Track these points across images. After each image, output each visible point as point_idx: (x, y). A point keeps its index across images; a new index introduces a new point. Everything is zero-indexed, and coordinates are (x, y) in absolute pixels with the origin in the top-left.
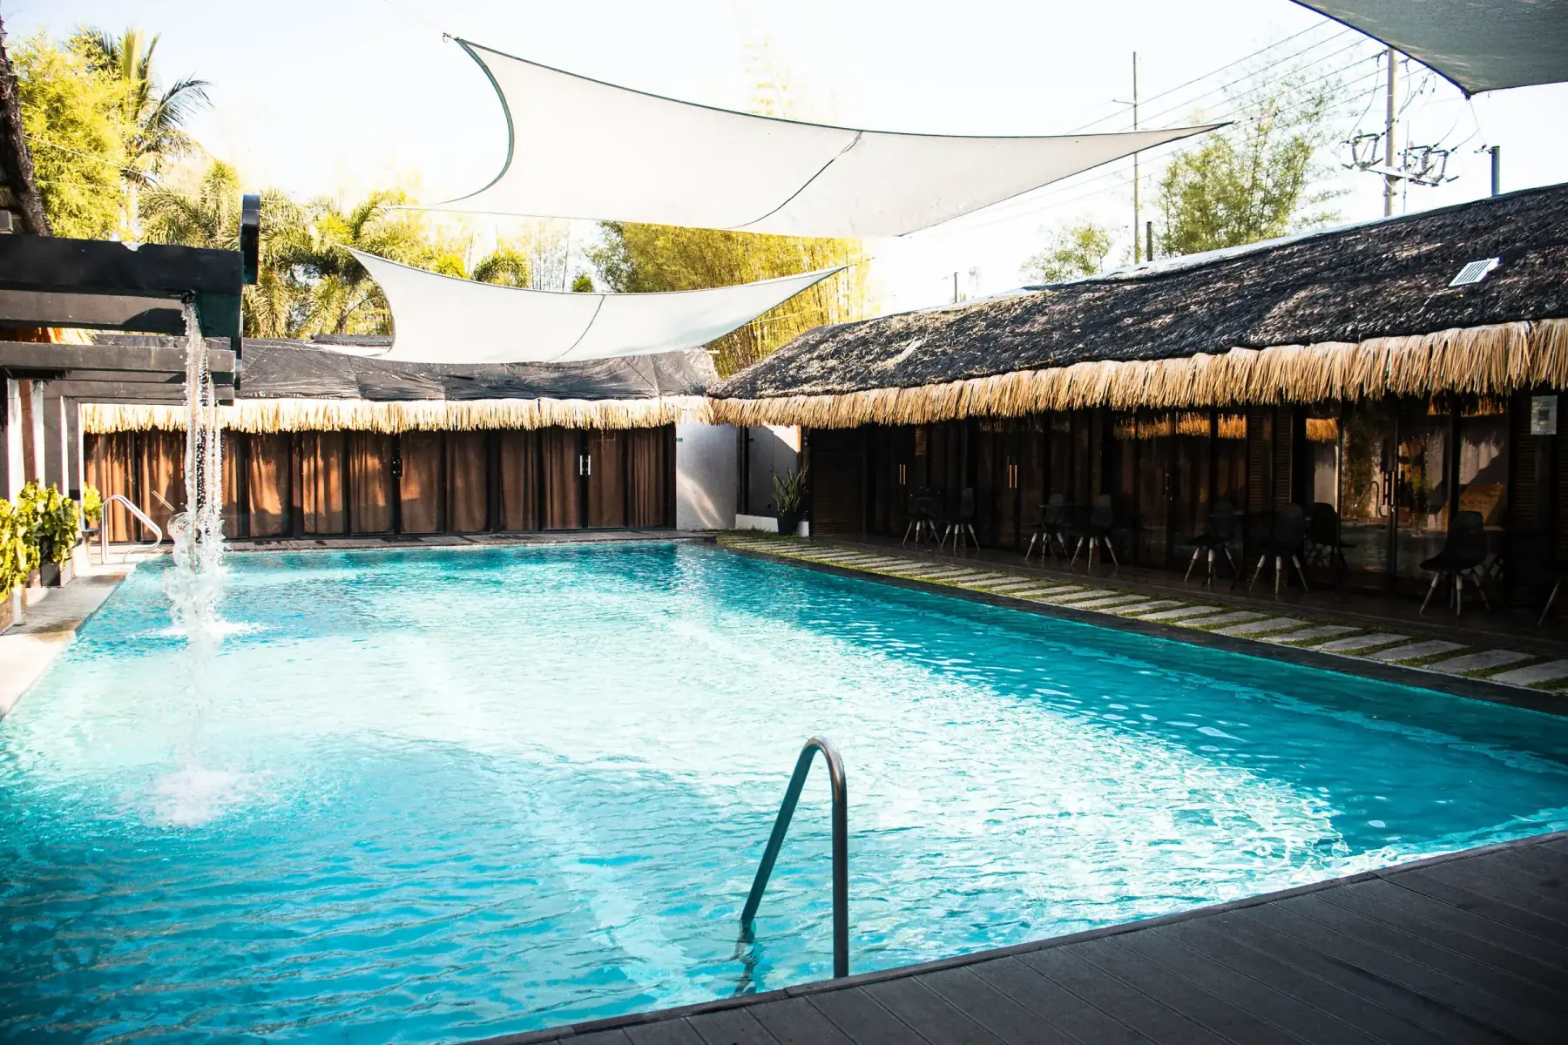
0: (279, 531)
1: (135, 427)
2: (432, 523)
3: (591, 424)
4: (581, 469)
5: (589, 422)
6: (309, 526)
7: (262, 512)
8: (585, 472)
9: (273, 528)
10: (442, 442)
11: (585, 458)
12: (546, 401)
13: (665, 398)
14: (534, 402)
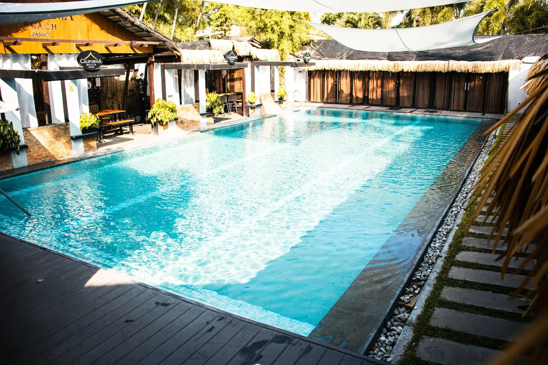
0: (362, 102)
1: (320, 69)
2: (409, 103)
3: (468, 71)
4: (465, 88)
5: (467, 70)
6: (370, 102)
7: (357, 97)
8: (467, 89)
9: (360, 101)
10: (415, 76)
11: (467, 84)
12: (452, 62)
13: (503, 61)
14: (447, 62)
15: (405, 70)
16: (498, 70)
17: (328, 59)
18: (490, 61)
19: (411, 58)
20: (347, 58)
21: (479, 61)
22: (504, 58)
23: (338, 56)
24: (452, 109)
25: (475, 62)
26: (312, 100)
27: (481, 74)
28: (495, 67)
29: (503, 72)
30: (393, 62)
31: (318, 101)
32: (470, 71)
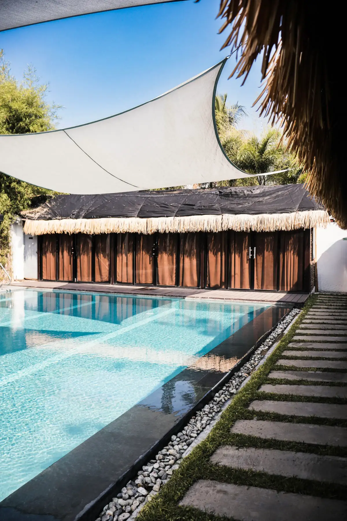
2: (172, 281)
4: (250, 255)
6: (119, 279)
8: (252, 257)
10: (178, 239)
11: (252, 249)
12: (226, 216)
13: (300, 212)
14: (220, 217)
15: (161, 231)
16: (294, 226)
17: (60, 218)
18: (282, 213)
19: (170, 212)
20: (85, 217)
21: (266, 213)
22: (302, 208)
23: (73, 214)
24: (233, 287)
25: (260, 216)
26: (44, 278)
27: (269, 234)
28: (290, 221)
29: (301, 229)
30: (145, 220)
31: (52, 279)
32: (253, 230)
